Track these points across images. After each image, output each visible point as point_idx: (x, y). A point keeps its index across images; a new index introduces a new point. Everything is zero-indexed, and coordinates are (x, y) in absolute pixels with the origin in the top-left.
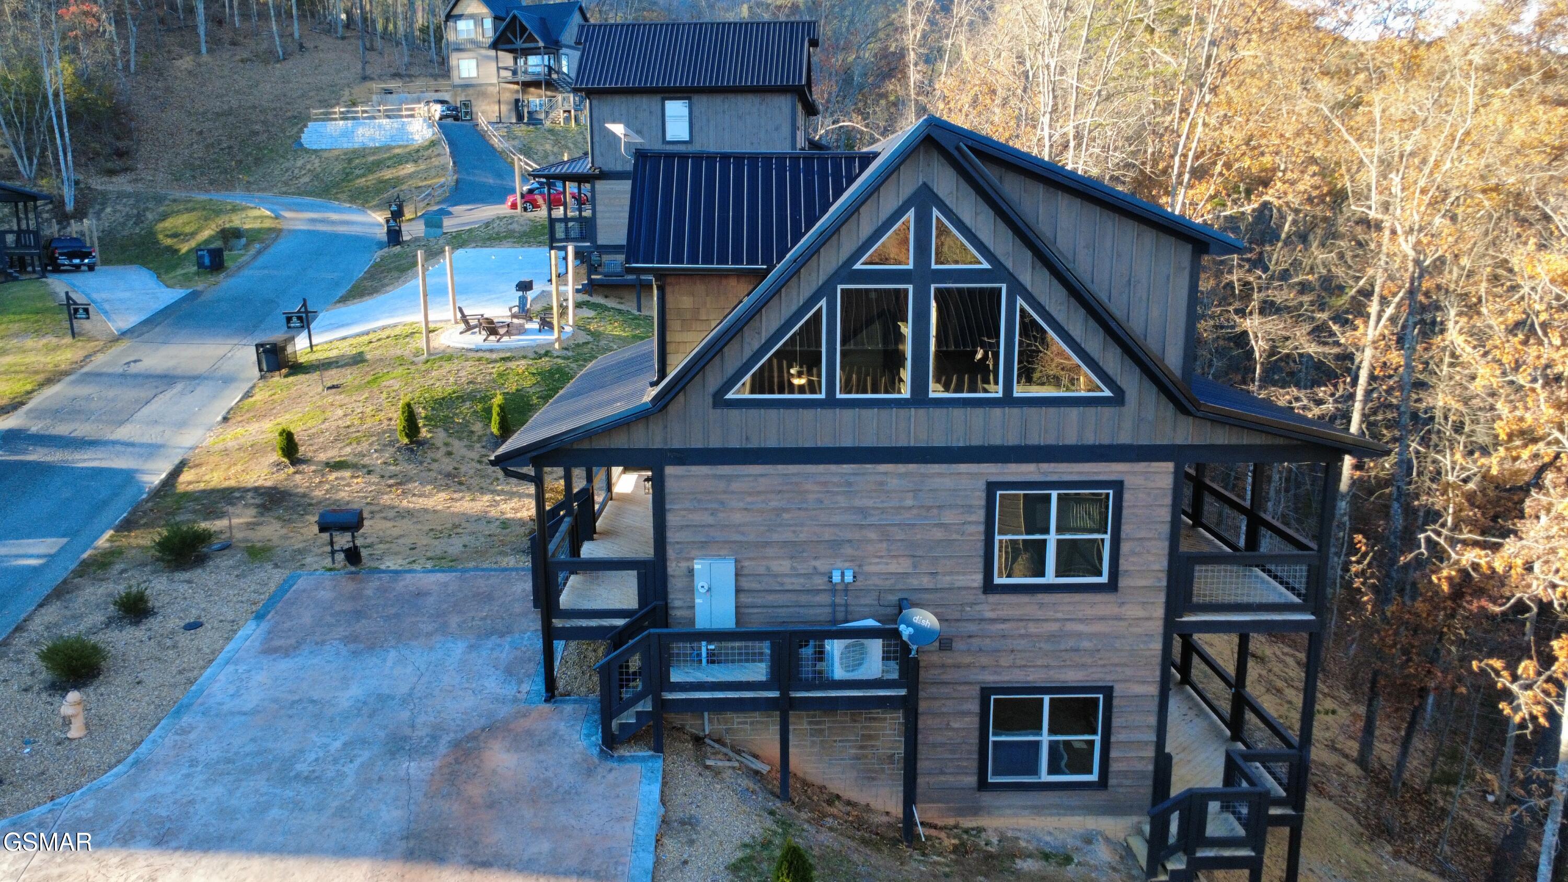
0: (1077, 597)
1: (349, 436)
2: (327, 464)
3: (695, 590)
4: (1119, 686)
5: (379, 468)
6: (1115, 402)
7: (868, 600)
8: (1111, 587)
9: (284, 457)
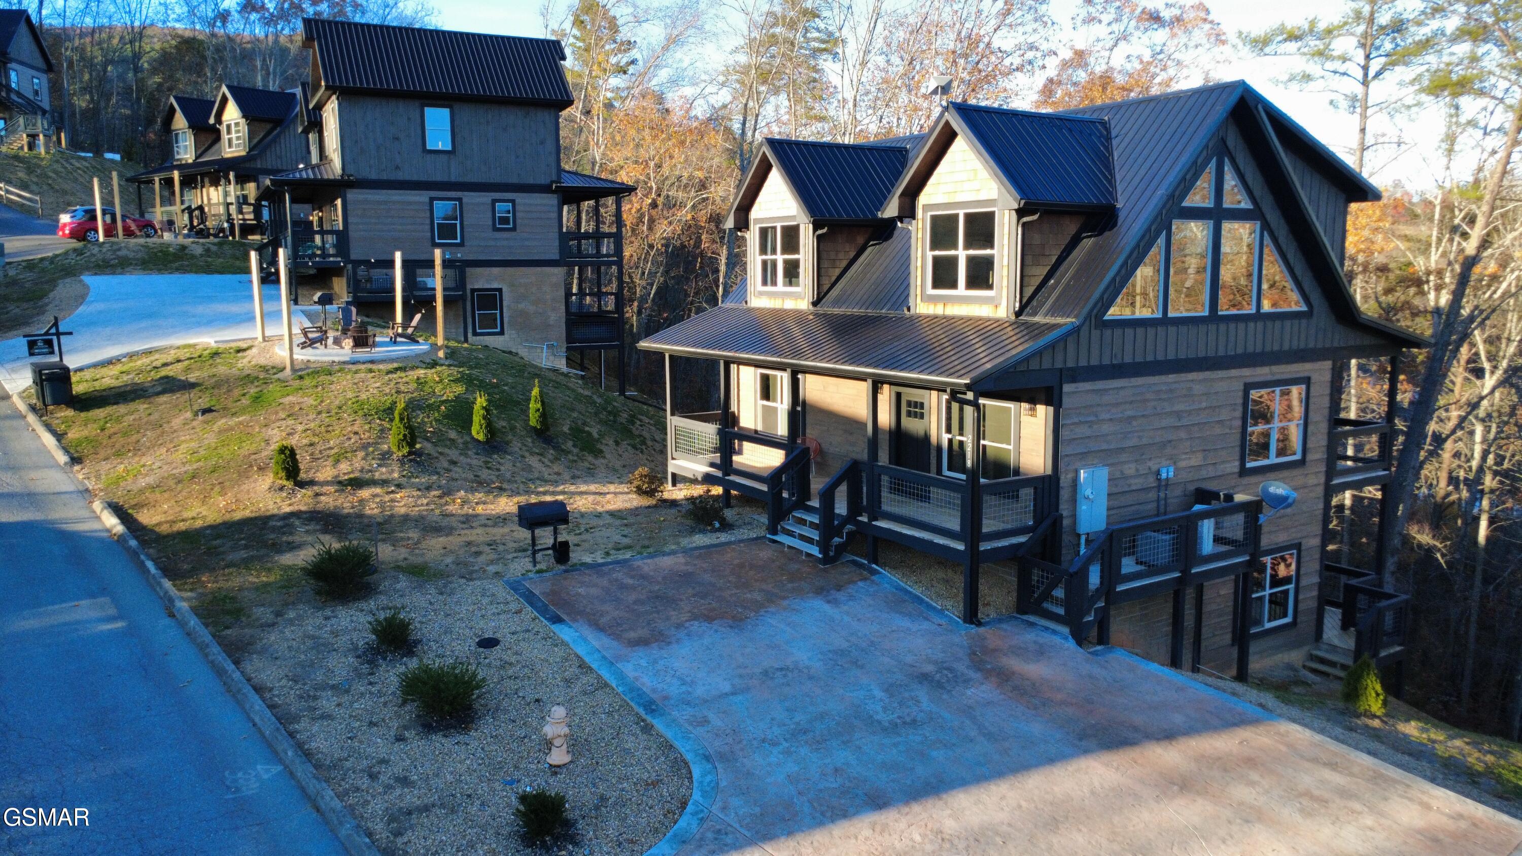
0: (1286, 473)
1: (325, 453)
2: (340, 483)
3: (1078, 496)
4: (1304, 542)
5: (404, 481)
6: (1308, 315)
7: (1178, 492)
8: (1302, 462)
9: (288, 479)
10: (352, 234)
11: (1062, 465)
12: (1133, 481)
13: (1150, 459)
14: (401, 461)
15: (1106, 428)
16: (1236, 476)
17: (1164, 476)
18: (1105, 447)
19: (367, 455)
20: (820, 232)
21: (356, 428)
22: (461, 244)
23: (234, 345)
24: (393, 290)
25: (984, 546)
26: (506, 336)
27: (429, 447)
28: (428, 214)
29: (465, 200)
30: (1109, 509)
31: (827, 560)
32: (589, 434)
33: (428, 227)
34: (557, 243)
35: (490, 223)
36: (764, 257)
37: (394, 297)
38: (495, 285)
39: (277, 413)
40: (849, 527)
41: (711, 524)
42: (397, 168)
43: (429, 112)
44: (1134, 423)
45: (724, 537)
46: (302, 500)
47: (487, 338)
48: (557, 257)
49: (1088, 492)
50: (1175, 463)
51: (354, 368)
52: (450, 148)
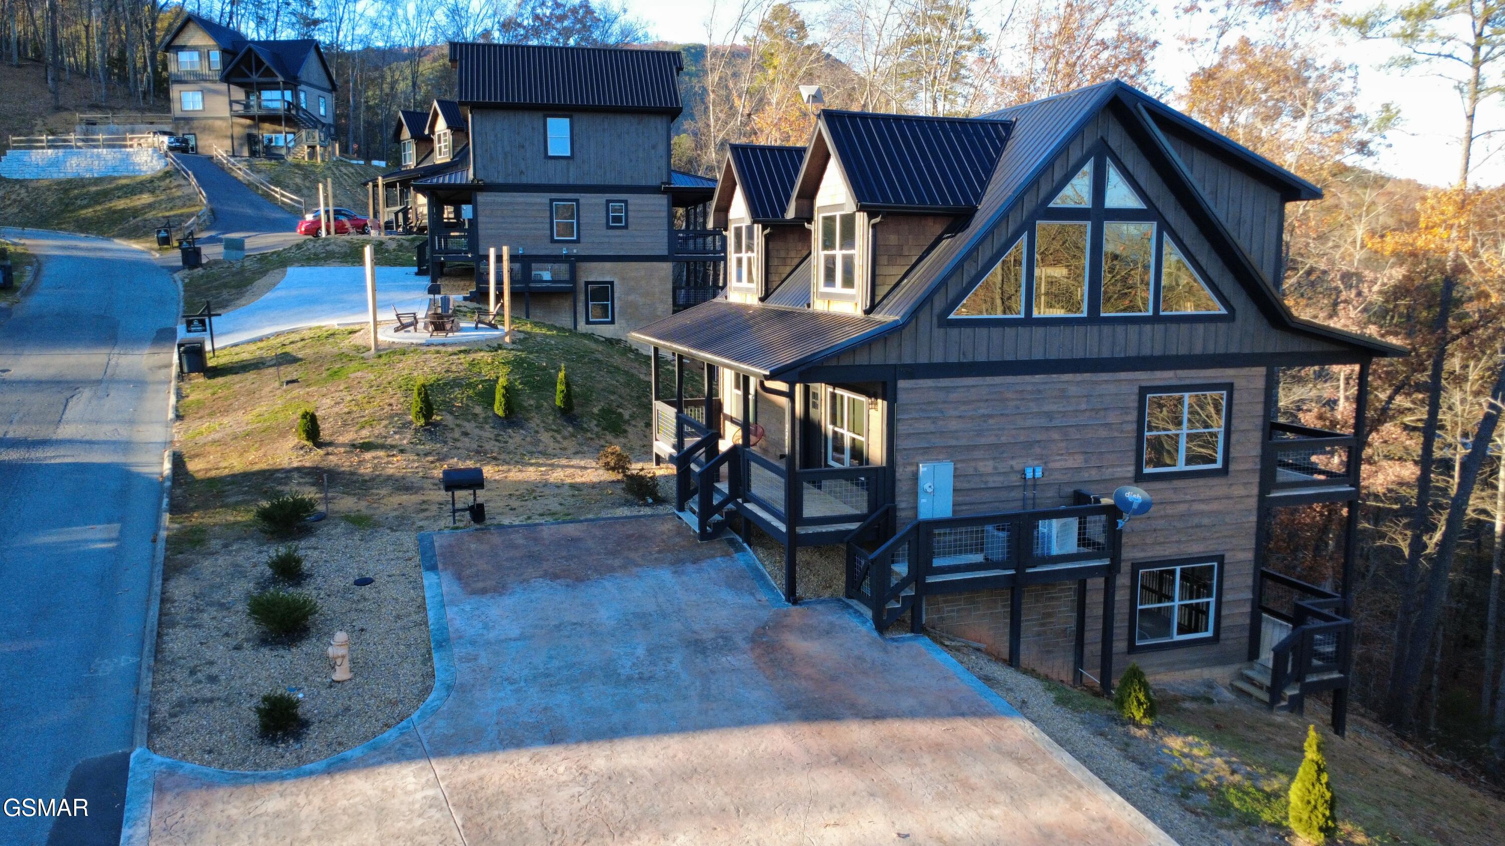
0: (1201, 482)
1: (356, 420)
2: (353, 445)
3: (920, 491)
4: (1228, 555)
5: (408, 447)
6: (1230, 317)
7: (1051, 493)
8: (1224, 471)
9: (308, 440)
10: (480, 232)
11: (899, 458)
12: (990, 479)
13: (1013, 458)
14: (417, 431)
15: (954, 425)
16: (1132, 481)
17: (1029, 475)
18: (954, 443)
19: (390, 423)
20: (766, 232)
21: (392, 401)
22: (578, 241)
23: (350, 328)
25: (801, 530)
26: (617, 325)
27: (449, 420)
28: (548, 214)
29: (582, 201)
30: (954, 503)
31: (704, 535)
32: (620, 415)
33: (548, 226)
34: (666, 240)
35: (604, 221)
37: (488, 288)
38: (608, 279)
39: (339, 385)
40: (730, 506)
41: (644, 499)
42: (522, 173)
43: (550, 121)
44: (991, 421)
46: (314, 458)
47: (598, 326)
48: (666, 253)
49: (926, 486)
50: (1045, 463)
51: (425, 349)
52: (569, 154)
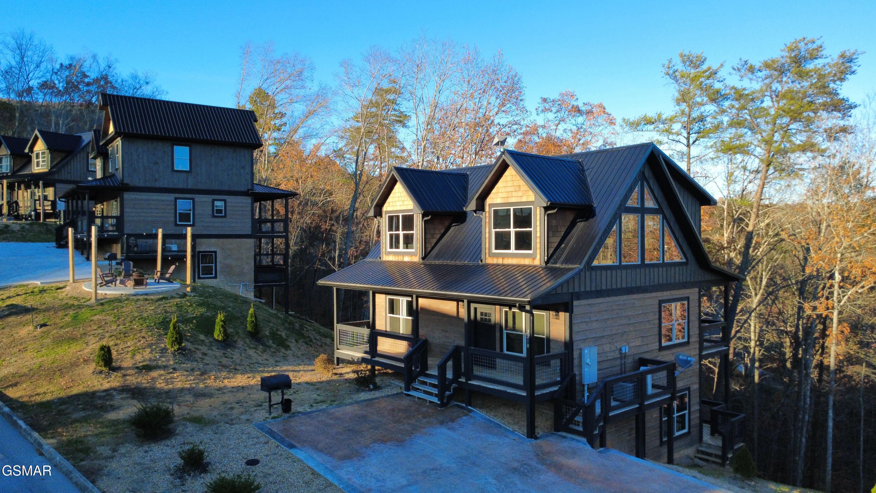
1: (126, 350)
2: (137, 368)
3: (583, 363)
4: (691, 386)
5: (177, 366)
6: (686, 264)
7: (631, 360)
8: (688, 343)
9: (105, 366)
10: (126, 218)
12: (608, 354)
13: (617, 342)
14: (174, 354)
15: (595, 325)
16: (658, 350)
17: (624, 351)
18: (594, 335)
19: (152, 350)
20: (426, 218)
21: (143, 334)
22: (193, 225)
23: (54, 285)
24: (156, 251)
25: (538, 393)
26: (218, 279)
27: (189, 345)
28: (173, 207)
29: (196, 199)
30: (598, 370)
31: (443, 405)
32: (280, 335)
33: (173, 215)
34: (250, 225)
35: (211, 212)
36: (391, 232)
37: (156, 256)
38: (213, 249)
39: (90, 326)
40: (454, 385)
41: (368, 387)
42: (156, 180)
43: (177, 149)
44: (608, 322)
45: (377, 394)
46: (115, 380)
47: (207, 280)
48: (250, 233)
49: (588, 361)
50: (628, 344)
51: (135, 298)
52: (188, 169)
